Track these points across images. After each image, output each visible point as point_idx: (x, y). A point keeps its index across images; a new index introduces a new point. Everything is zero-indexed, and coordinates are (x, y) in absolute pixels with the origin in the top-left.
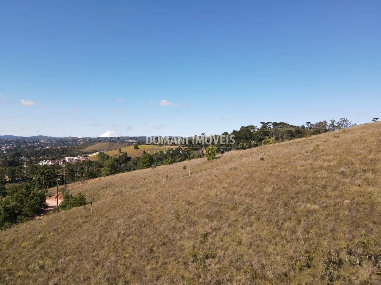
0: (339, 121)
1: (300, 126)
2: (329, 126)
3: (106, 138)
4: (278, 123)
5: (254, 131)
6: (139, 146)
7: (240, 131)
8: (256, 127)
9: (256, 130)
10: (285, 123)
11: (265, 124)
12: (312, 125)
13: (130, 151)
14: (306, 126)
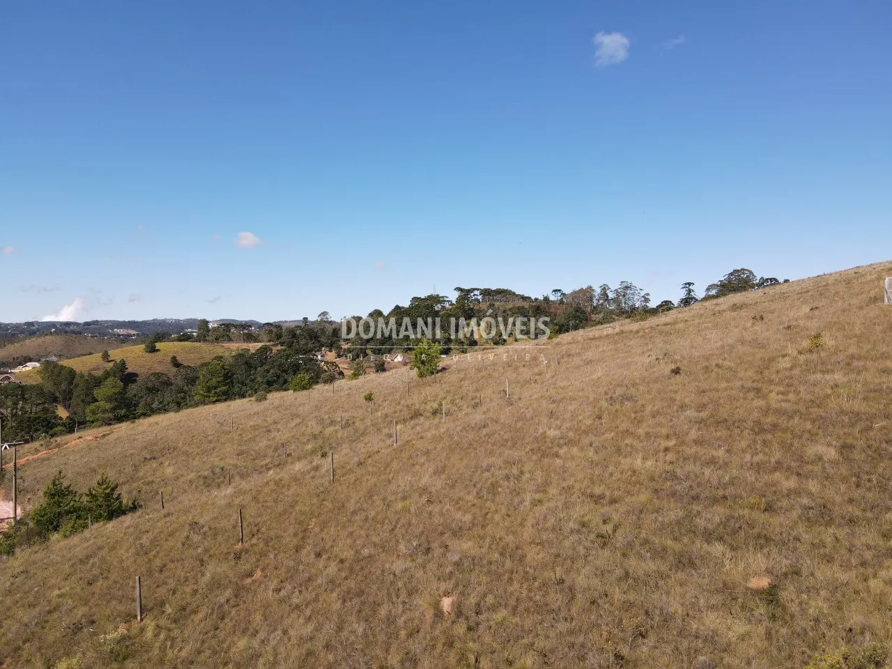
0: (616, 288)
1: (541, 298)
2: (597, 297)
3: (53, 324)
4: (494, 291)
5: (443, 308)
6: (158, 345)
7: (411, 308)
8: (446, 299)
9: (447, 305)
10: (507, 290)
11: (465, 293)
12: (564, 294)
13: (134, 356)
14: (552, 298)
